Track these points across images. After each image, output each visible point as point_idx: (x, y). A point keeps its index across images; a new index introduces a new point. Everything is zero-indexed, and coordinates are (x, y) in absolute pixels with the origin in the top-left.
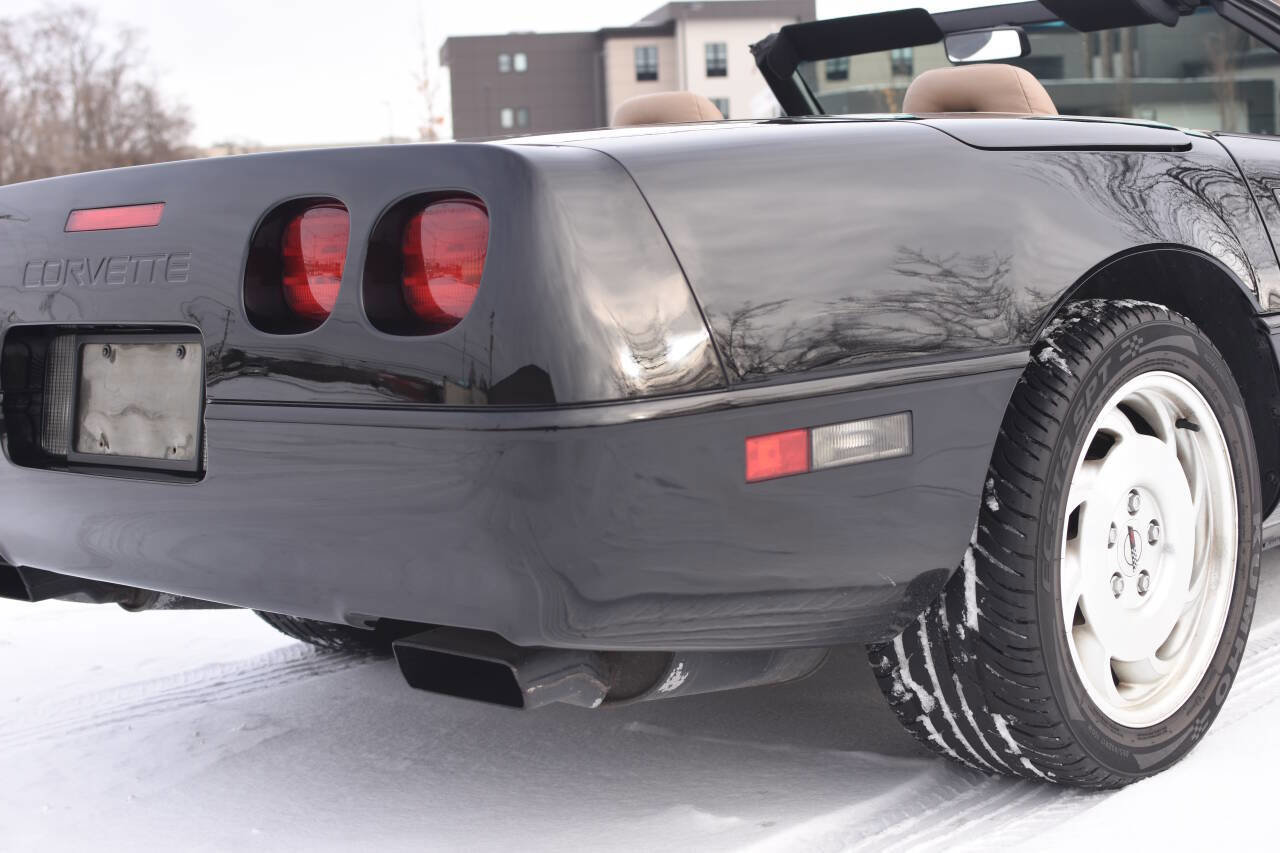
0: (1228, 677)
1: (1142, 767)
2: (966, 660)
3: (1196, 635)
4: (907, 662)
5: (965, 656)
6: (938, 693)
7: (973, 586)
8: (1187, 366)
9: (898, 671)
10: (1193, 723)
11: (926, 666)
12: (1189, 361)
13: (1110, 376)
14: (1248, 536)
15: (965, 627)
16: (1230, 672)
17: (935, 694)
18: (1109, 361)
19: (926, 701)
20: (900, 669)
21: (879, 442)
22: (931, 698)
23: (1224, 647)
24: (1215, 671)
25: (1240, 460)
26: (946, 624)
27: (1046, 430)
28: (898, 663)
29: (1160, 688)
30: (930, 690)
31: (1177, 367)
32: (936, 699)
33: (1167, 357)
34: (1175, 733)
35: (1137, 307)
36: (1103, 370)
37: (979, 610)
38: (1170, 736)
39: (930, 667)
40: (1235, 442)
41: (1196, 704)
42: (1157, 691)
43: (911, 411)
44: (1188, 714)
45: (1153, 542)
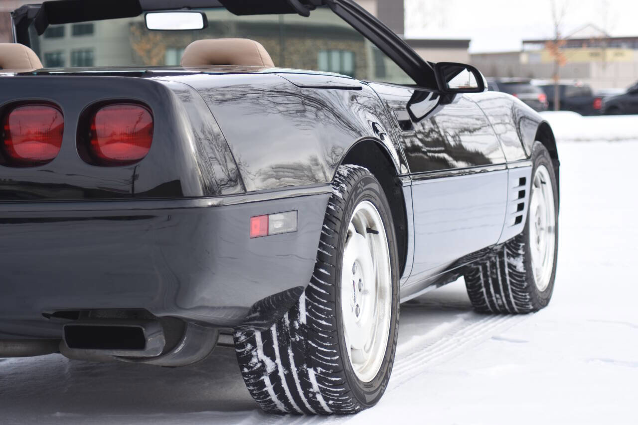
0: (391, 363)
1: (368, 401)
2: (298, 340)
3: (375, 342)
4: (262, 345)
5: (298, 338)
6: (278, 361)
7: (304, 301)
8: (376, 200)
9: (256, 351)
10: (381, 385)
11: (273, 346)
12: (377, 198)
13: (355, 199)
14: (395, 293)
15: (298, 323)
16: (391, 361)
17: (276, 361)
18: (354, 193)
19: (270, 366)
20: (257, 350)
21: (286, 224)
22: (274, 364)
23: (389, 348)
24: (386, 360)
25: (392, 251)
26: (287, 322)
27: (335, 224)
28: (256, 347)
29: (364, 367)
30: (273, 359)
31: (373, 200)
32: (276, 364)
33: (371, 194)
34: (377, 387)
35: (359, 168)
36: (353, 197)
37: (307, 313)
38: (375, 389)
39: (276, 346)
40: (391, 242)
41: (381, 375)
42: (363, 368)
43: (297, 210)
44: (379, 379)
45: (360, 290)
